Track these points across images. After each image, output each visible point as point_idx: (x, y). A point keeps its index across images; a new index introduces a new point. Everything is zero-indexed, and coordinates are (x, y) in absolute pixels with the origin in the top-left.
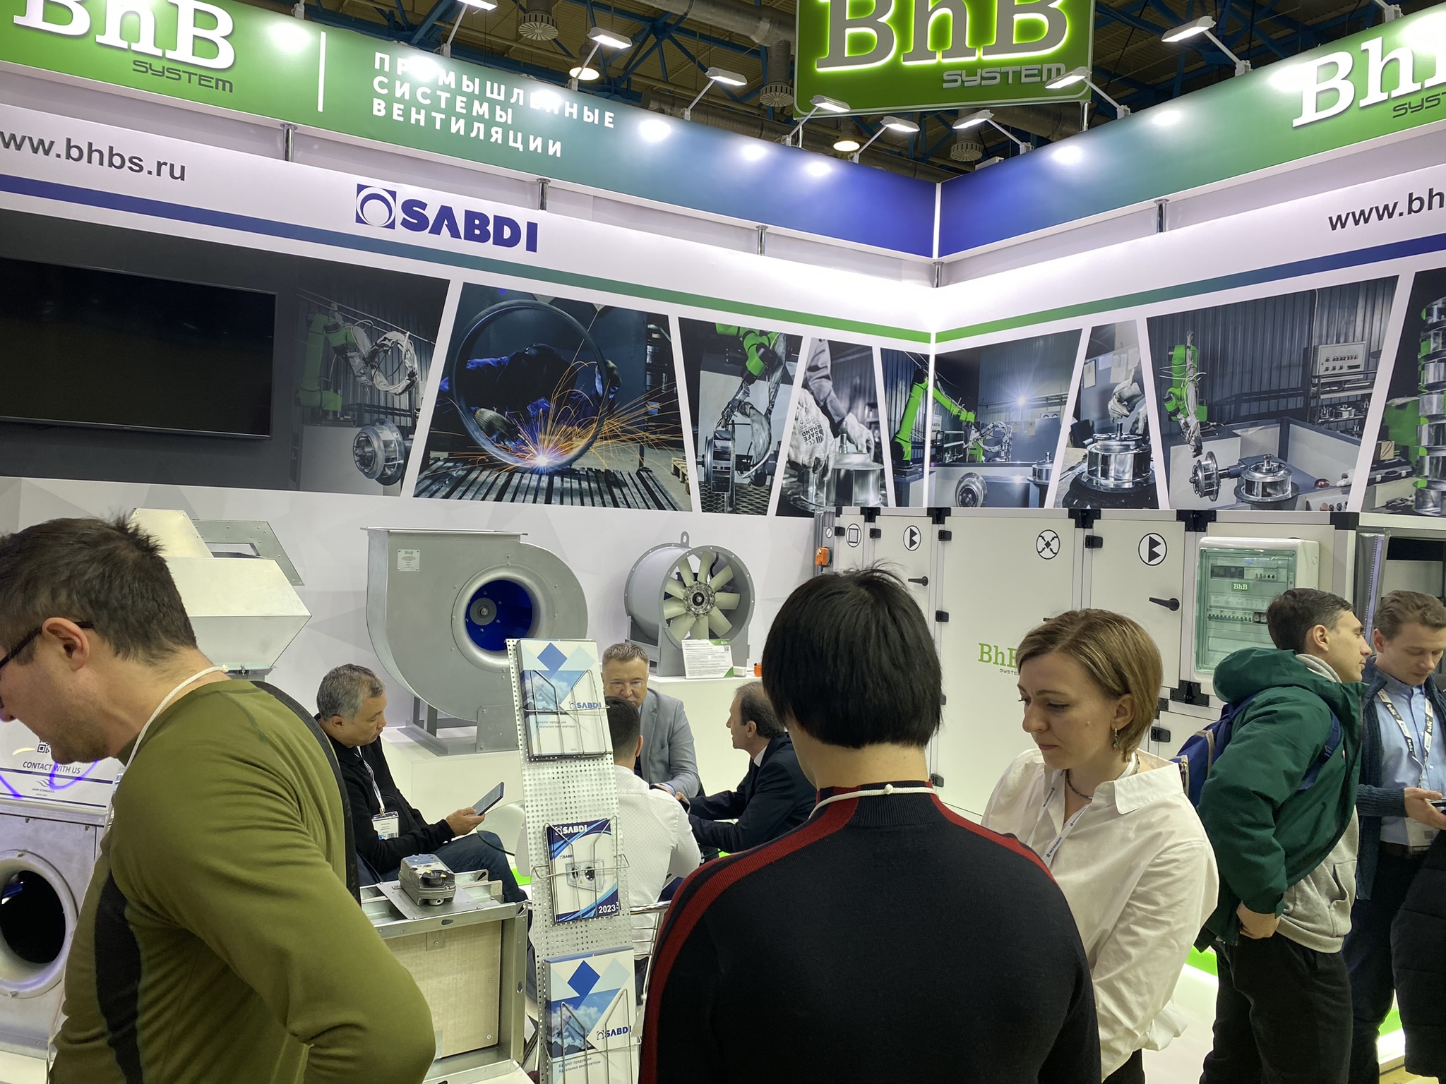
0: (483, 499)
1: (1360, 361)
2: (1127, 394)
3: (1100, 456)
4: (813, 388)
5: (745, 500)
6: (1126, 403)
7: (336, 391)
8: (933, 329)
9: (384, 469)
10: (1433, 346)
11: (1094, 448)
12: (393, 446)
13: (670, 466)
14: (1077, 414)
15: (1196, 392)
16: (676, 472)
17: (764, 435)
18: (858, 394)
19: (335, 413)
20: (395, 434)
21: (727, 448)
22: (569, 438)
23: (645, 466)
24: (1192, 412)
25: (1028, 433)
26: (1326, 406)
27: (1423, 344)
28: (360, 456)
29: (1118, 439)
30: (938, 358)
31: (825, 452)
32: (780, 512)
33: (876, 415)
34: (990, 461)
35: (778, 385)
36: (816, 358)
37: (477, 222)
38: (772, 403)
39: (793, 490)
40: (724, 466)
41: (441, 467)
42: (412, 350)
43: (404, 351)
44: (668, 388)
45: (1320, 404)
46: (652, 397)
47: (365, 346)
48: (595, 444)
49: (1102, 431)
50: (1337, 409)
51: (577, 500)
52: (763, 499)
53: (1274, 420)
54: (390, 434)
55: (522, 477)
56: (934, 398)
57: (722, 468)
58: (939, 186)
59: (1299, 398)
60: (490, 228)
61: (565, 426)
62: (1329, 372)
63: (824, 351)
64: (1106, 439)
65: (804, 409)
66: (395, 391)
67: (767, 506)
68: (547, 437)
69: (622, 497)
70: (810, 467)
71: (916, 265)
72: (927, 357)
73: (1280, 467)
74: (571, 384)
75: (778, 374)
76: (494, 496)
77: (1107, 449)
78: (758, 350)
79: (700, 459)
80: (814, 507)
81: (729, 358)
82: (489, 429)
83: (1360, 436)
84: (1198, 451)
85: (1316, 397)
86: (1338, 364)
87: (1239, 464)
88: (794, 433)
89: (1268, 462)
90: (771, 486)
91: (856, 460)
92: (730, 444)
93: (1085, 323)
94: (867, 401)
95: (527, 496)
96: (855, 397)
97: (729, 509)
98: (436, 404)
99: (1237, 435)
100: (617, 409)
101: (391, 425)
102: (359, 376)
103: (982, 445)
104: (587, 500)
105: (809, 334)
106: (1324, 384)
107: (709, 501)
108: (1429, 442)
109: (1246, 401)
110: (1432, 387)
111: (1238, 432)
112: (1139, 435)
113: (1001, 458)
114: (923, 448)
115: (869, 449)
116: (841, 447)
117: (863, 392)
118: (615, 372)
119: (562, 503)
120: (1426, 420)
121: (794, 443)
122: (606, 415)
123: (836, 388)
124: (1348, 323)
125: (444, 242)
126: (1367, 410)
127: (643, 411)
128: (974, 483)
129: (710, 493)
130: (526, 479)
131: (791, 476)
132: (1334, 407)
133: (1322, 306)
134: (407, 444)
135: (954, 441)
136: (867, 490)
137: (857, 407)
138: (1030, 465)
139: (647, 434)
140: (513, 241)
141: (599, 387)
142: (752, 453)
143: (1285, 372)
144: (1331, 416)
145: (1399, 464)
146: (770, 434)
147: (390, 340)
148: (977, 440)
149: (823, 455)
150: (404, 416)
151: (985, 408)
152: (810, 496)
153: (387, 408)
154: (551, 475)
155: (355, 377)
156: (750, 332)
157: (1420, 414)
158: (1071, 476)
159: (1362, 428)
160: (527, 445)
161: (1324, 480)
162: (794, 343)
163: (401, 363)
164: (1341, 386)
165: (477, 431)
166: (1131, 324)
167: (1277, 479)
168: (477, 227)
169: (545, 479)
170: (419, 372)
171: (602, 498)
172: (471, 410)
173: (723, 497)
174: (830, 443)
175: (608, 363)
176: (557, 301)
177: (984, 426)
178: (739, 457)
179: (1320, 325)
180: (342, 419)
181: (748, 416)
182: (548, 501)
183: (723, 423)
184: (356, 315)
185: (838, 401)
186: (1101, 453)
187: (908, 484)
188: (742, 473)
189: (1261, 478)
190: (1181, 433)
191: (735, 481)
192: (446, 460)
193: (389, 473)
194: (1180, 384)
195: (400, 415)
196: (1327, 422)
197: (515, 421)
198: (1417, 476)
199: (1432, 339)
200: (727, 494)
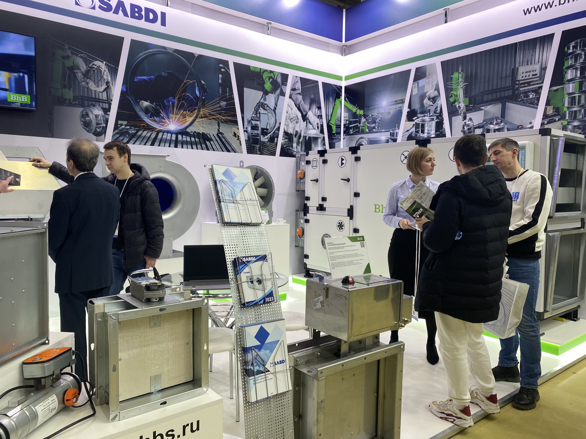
0: (145, 144)
1: (538, 72)
2: (432, 96)
3: (420, 124)
4: (294, 99)
5: (266, 149)
6: (432, 100)
7: (70, 89)
8: (344, 75)
9: (96, 128)
10: (570, 63)
11: (418, 121)
12: (100, 117)
13: (232, 132)
14: (410, 106)
15: (464, 92)
16: (235, 135)
17: (274, 119)
18: (313, 103)
19: (70, 100)
20: (100, 112)
21: (257, 124)
22: (184, 117)
23: (220, 131)
24: (462, 101)
25: (387, 117)
26: (522, 93)
27: (566, 62)
28: (84, 122)
29: (428, 116)
30: (346, 87)
31: (300, 128)
32: (281, 155)
33: (321, 112)
34: (371, 131)
35: (279, 96)
36: (295, 85)
37: (136, 10)
38: (276, 105)
39: (287, 145)
40: (256, 133)
41: (124, 129)
42: (107, 70)
43: (103, 71)
44: (229, 95)
45: (519, 92)
46: (222, 99)
47: (83, 67)
48: (197, 120)
49: (421, 113)
50: (527, 94)
51: (190, 146)
52: (274, 148)
53: (499, 102)
54: (98, 111)
55: (163, 134)
56: (345, 105)
57: (255, 134)
58: (344, 10)
59: (510, 91)
60: (143, 13)
61: (182, 111)
62: (524, 78)
63: (298, 82)
64: (423, 116)
65: (290, 108)
66: (100, 90)
67: (276, 152)
68: (174, 116)
69: (210, 146)
70: (293, 135)
71: (335, 46)
72: (341, 87)
73: (501, 122)
74: (184, 91)
75: (278, 91)
76: (150, 143)
77: (423, 121)
78: (269, 80)
79: (245, 129)
80: (295, 153)
81: (257, 82)
82: (146, 111)
83: (537, 105)
84: (465, 118)
85: (518, 90)
86: (527, 74)
87: (483, 122)
88: (286, 119)
89: (496, 120)
90: (277, 143)
91: (313, 132)
92: (258, 123)
93: (413, 67)
94: (317, 106)
95: (166, 144)
96: (312, 103)
97: (259, 153)
98: (120, 97)
99: (482, 110)
100: (206, 104)
101: (98, 107)
102: (81, 82)
103: (367, 124)
104: (194, 146)
105: (291, 73)
106: (521, 84)
107: (250, 149)
108: (568, 104)
109: (486, 94)
110: (570, 81)
111: (482, 108)
112: (438, 113)
113: (376, 129)
114: (340, 128)
115: (318, 127)
116: (306, 126)
117: (315, 102)
118: (205, 86)
119: (182, 147)
120: (567, 95)
121: (287, 123)
122: (202, 106)
123: (304, 99)
124: (532, 56)
125: (120, 18)
126: (540, 93)
127: (218, 105)
128: (363, 141)
129: (250, 145)
130: (165, 135)
131: (286, 138)
132: (526, 94)
133: (520, 49)
134: (107, 117)
135: (354, 124)
136: (318, 146)
137: (313, 108)
138: (389, 131)
139: (221, 117)
140: (154, 20)
141: (197, 93)
142: (268, 127)
143: (504, 80)
144: (524, 97)
145: (555, 115)
146: (276, 119)
147: (95, 65)
148: (365, 122)
149: (299, 129)
150: (105, 103)
151: (368, 108)
152: (294, 148)
153: (96, 98)
154: (177, 134)
155: (79, 82)
156: (266, 71)
157: (564, 93)
158: (408, 134)
159: (538, 101)
160: (164, 119)
161: (522, 126)
162: (285, 77)
163: (102, 77)
164: (529, 84)
165: (140, 112)
166: (433, 65)
167: (500, 127)
168: (137, 12)
169: (174, 136)
170: (111, 82)
171: (201, 146)
172: (137, 101)
173: (256, 147)
174: (301, 124)
175: (201, 82)
176: (176, 51)
177: (368, 116)
178: (263, 129)
179: (519, 57)
180: (73, 103)
181: (266, 110)
182: (176, 146)
183: (255, 113)
184: (78, 51)
185: (304, 105)
186: (420, 123)
187: (335, 144)
188: (264, 136)
189: (493, 127)
190: (457, 111)
191: (261, 140)
192: (126, 125)
193: (99, 130)
194: (456, 90)
195: (102, 102)
196: (523, 100)
197: (158, 108)
198: (563, 120)
199: (570, 60)
200: (258, 146)
